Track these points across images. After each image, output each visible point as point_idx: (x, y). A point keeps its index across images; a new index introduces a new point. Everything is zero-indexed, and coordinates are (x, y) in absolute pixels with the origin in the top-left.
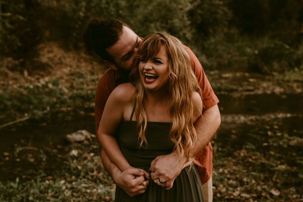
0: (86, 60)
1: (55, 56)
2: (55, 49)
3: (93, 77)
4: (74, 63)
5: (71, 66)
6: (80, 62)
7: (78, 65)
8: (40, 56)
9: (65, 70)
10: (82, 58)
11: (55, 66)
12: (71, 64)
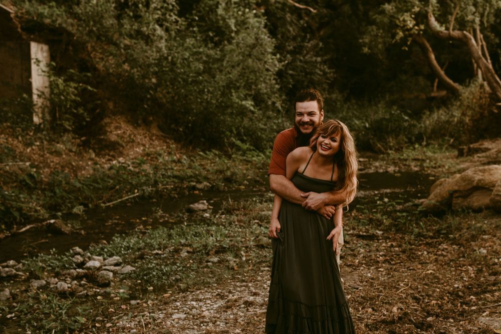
0: (158, 138)
1: (124, 132)
2: (123, 125)
4: (146, 141)
5: (144, 145)
6: (153, 141)
7: (151, 144)
8: (108, 134)
9: (137, 149)
10: (153, 135)
11: (127, 145)
12: (144, 142)
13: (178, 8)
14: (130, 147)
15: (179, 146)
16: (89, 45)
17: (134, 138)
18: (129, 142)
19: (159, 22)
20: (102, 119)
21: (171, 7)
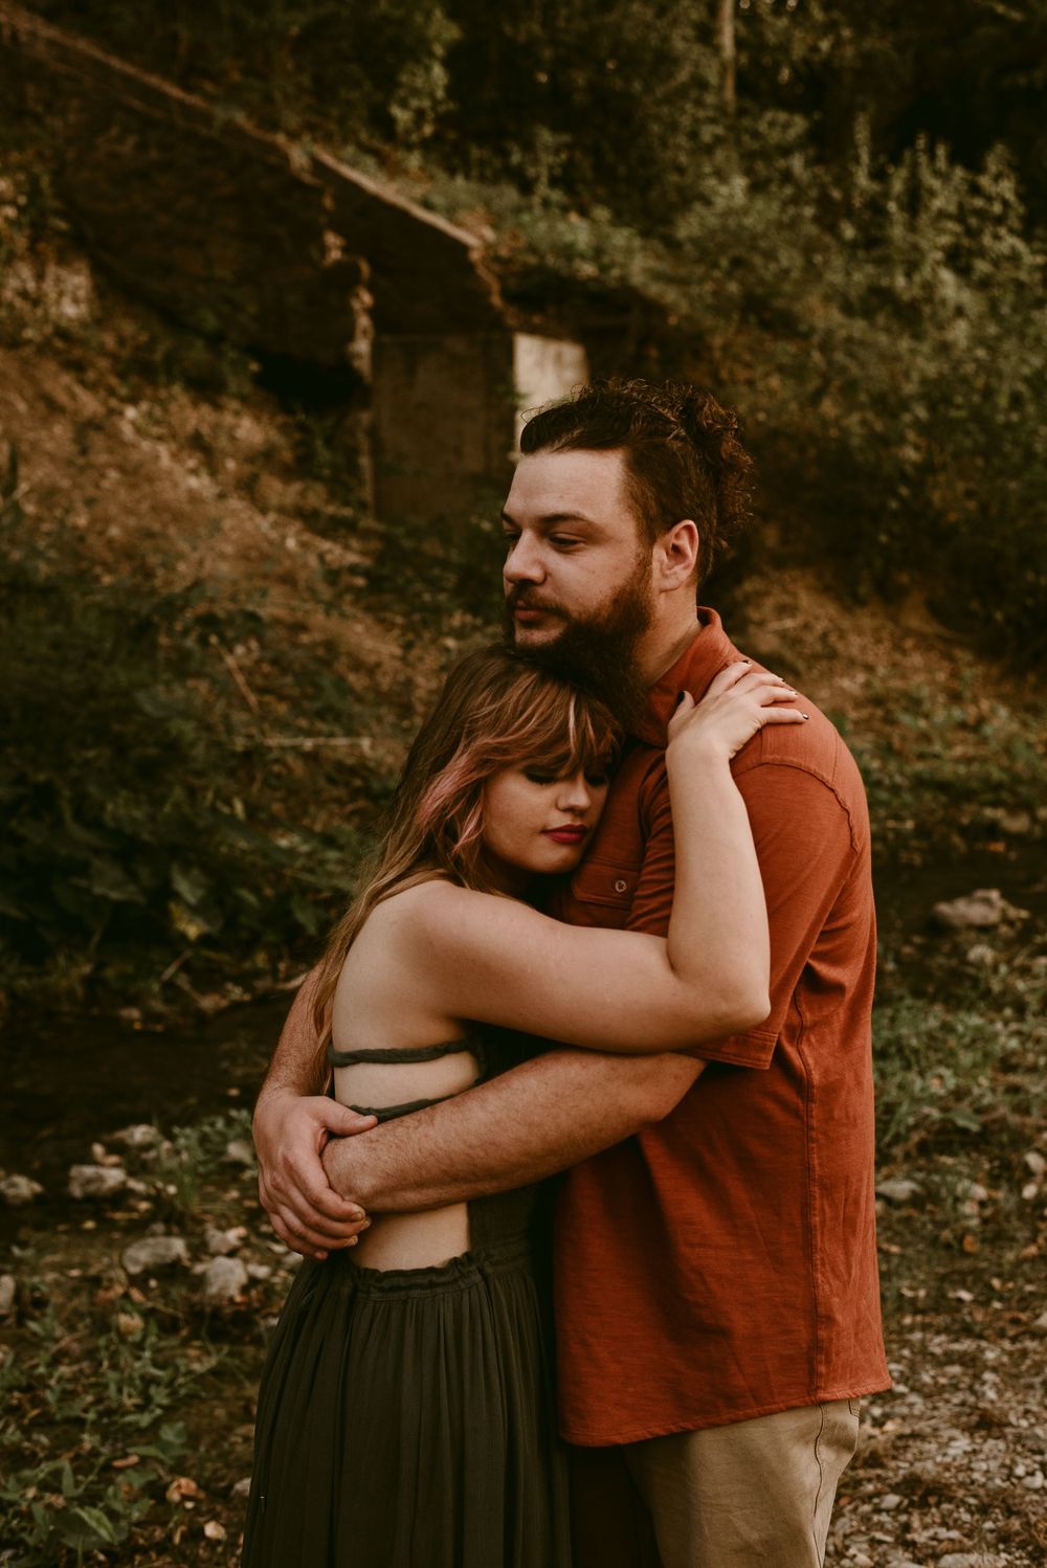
0: (925, 643)
1: (806, 626)
2: (805, 599)
3: (957, 713)
4: (880, 656)
5: (869, 668)
6: (904, 652)
7: (894, 665)
8: (752, 629)
9: (846, 683)
10: (908, 632)
11: (810, 668)
12: (870, 658)
13: (1021, 210)
14: (822, 675)
15: (995, 671)
16: (717, 341)
17: (840, 647)
18: (816, 657)
19: (957, 259)
20: (739, 581)
21: (997, 208)
